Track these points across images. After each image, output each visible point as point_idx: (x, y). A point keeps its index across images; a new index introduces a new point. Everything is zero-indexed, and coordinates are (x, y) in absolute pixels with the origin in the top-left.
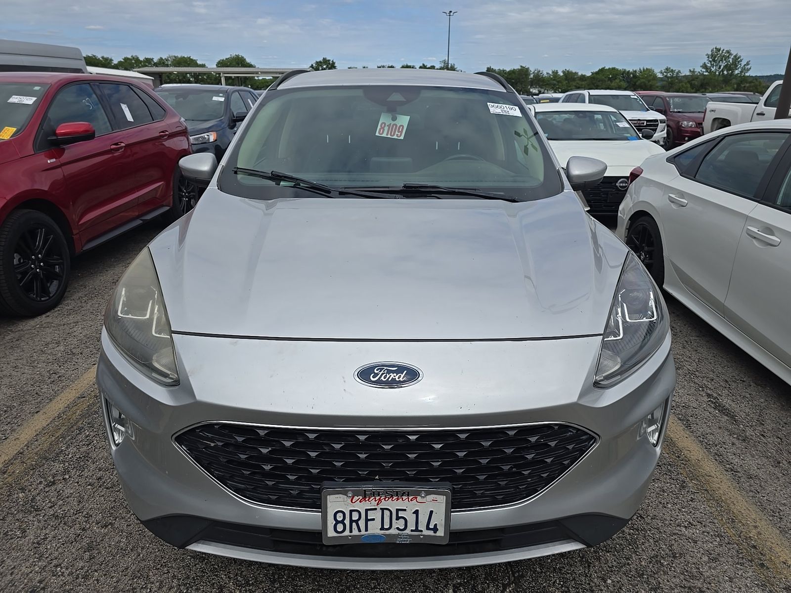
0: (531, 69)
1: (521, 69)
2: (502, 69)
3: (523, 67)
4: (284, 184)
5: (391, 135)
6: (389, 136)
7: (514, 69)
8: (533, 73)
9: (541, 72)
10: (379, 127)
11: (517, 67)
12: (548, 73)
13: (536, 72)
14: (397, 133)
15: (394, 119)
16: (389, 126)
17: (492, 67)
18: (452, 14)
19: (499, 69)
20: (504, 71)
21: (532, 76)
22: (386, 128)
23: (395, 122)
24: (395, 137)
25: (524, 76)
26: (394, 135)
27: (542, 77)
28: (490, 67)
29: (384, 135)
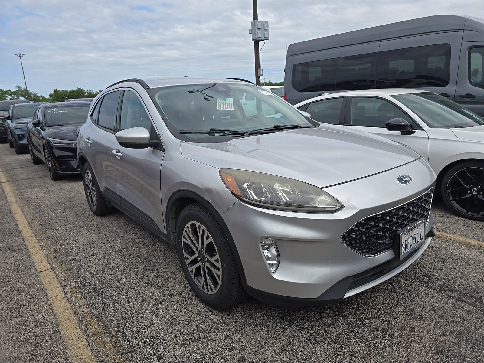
0: (84, 89)
1: (78, 90)
2: (64, 90)
3: (79, 88)
4: (217, 134)
5: (226, 108)
6: (225, 109)
7: (73, 90)
8: (87, 92)
9: (92, 91)
10: (218, 105)
11: (75, 88)
12: (96, 92)
13: (88, 91)
14: (229, 107)
15: (225, 100)
16: (223, 104)
17: (57, 90)
18: (21, 55)
19: (63, 90)
20: (66, 91)
21: (86, 94)
22: (222, 105)
23: (226, 102)
24: (229, 109)
25: (81, 94)
26: (227, 108)
27: (94, 94)
28: (56, 89)
29: (222, 109)
